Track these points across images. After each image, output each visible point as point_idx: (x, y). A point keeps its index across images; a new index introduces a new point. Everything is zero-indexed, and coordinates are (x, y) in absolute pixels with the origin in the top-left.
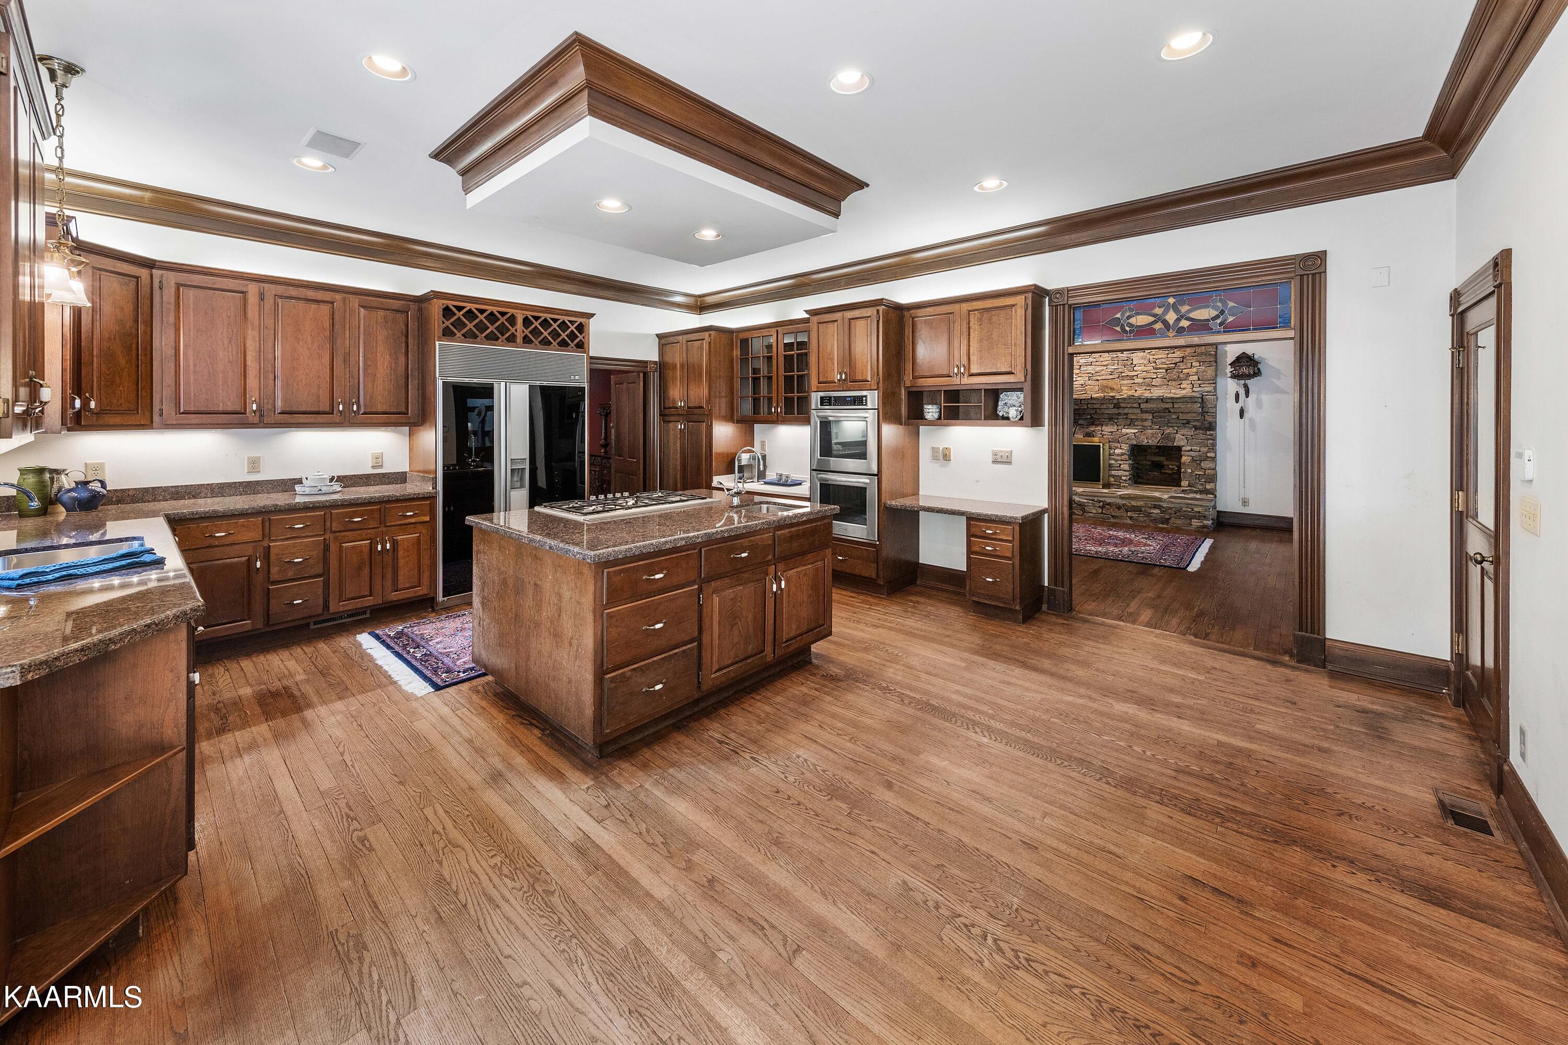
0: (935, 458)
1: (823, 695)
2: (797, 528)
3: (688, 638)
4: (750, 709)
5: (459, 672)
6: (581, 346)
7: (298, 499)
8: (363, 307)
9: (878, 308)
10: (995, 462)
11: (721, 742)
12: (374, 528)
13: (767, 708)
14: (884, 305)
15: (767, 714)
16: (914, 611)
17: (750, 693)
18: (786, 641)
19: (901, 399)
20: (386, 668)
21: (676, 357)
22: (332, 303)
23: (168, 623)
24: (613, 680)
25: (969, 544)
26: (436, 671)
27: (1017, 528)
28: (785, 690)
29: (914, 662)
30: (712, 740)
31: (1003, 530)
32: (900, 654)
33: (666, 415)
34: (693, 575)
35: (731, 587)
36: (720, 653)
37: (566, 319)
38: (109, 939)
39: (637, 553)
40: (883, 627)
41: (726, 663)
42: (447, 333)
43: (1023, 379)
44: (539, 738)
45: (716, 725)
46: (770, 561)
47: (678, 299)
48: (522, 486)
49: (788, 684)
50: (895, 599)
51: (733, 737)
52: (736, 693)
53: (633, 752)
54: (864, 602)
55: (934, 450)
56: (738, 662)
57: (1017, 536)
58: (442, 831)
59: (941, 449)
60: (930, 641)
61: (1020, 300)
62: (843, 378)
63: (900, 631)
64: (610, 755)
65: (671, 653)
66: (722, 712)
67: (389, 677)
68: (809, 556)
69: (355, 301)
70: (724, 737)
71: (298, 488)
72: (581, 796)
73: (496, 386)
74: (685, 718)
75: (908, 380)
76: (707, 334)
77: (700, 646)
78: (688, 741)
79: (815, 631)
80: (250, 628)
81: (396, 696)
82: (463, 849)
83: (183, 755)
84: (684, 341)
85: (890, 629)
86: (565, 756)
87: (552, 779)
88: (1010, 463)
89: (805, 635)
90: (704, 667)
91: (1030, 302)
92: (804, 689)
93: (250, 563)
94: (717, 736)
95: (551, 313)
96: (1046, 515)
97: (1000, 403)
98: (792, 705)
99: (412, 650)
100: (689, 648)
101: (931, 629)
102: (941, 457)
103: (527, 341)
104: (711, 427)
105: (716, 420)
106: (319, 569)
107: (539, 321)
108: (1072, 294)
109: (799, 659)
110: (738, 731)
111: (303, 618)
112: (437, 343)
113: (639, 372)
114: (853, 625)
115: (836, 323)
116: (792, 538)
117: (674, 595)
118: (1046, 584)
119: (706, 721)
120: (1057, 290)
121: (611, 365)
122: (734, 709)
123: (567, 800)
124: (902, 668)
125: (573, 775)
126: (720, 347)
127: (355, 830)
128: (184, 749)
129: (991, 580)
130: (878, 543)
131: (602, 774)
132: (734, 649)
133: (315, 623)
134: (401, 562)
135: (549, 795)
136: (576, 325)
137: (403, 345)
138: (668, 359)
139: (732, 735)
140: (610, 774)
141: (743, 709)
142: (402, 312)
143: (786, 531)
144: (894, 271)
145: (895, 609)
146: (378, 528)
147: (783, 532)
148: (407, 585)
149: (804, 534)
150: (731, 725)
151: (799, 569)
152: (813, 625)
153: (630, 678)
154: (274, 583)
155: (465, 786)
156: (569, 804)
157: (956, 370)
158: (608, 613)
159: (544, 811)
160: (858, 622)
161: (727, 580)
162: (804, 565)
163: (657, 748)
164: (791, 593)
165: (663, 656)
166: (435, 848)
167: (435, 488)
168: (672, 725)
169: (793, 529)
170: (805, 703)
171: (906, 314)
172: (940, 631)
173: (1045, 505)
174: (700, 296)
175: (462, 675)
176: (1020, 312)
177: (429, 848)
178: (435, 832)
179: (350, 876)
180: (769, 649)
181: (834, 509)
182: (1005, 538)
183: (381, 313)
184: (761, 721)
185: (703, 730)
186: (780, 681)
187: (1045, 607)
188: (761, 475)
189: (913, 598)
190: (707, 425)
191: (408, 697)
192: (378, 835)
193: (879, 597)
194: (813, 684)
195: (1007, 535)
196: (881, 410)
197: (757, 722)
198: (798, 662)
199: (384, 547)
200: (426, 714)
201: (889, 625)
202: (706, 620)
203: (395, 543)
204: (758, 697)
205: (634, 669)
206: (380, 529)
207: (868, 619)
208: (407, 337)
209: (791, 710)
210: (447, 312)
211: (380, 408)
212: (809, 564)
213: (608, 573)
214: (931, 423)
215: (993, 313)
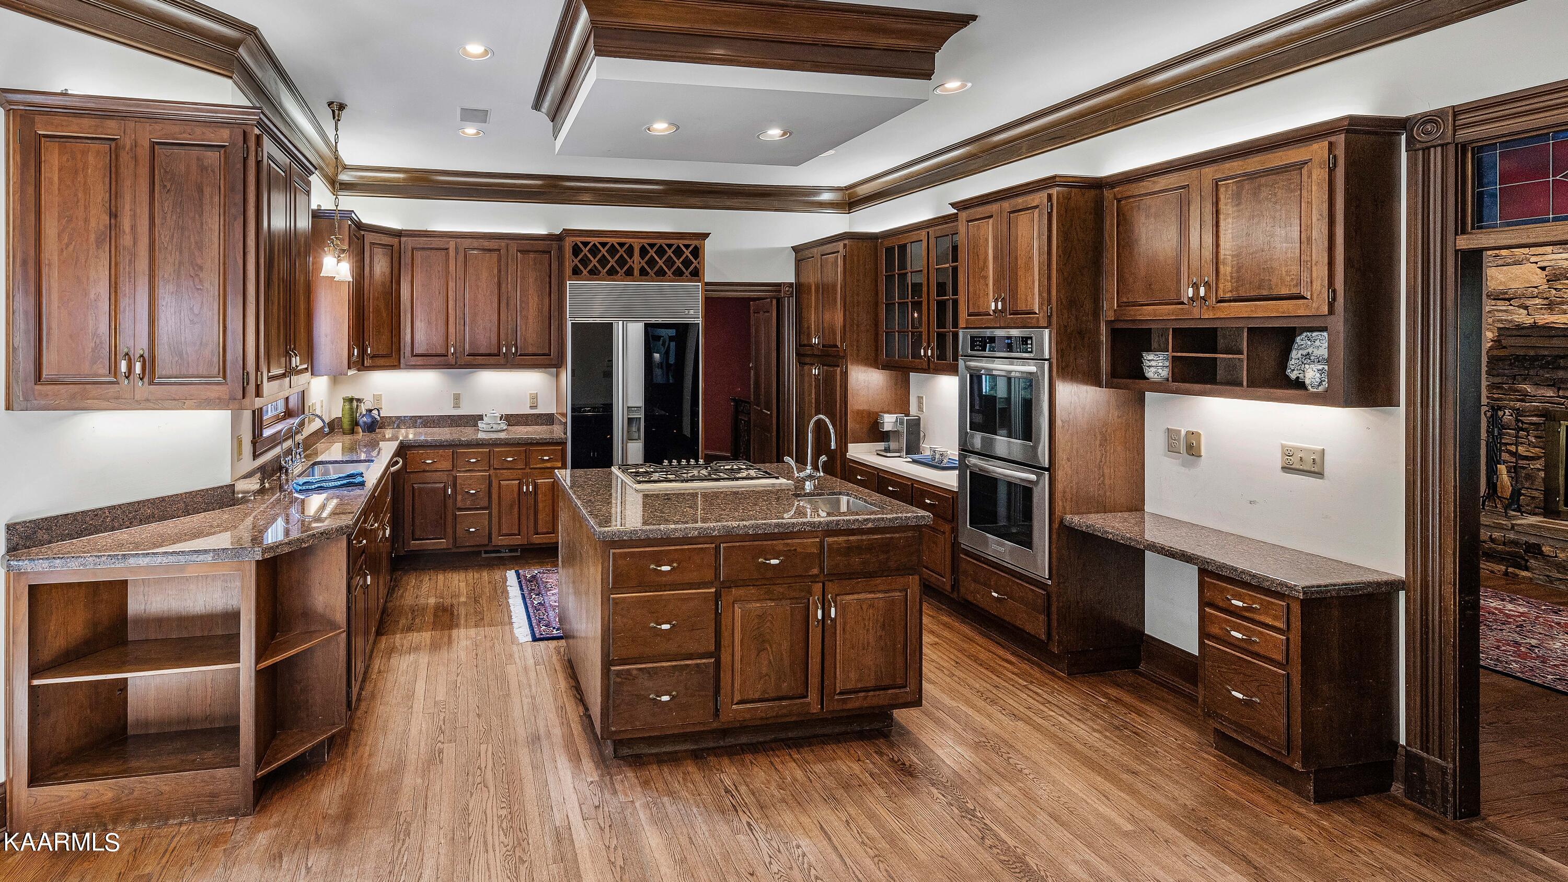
0: (1172, 448)
1: (875, 785)
2: (859, 537)
3: (702, 650)
4: (779, 767)
5: (554, 628)
6: (696, 274)
7: (481, 435)
8: (520, 251)
9: (1050, 191)
10: (1287, 469)
11: (727, 791)
12: (522, 469)
13: (799, 774)
14: (1058, 186)
15: (795, 780)
16: (1100, 712)
17: (790, 747)
18: (841, 693)
19: (1099, 342)
20: (512, 608)
21: (811, 278)
22: (499, 250)
23: (333, 533)
24: (618, 673)
25: (1202, 617)
26: (540, 622)
27: (1296, 609)
28: (833, 759)
29: (1043, 791)
30: (720, 785)
31: (1266, 607)
32: (1027, 771)
33: (804, 355)
34: (709, 575)
35: (758, 600)
36: (743, 683)
37: (681, 243)
38: (306, 752)
39: (643, 537)
40: (1028, 721)
41: (751, 697)
42: (576, 272)
43: (1325, 310)
44: (580, 716)
45: (734, 769)
46: (816, 576)
47: (826, 197)
48: (639, 438)
49: (840, 753)
50: (1078, 685)
51: (742, 791)
52: (775, 741)
53: (644, 764)
54: (1022, 675)
55: (1171, 434)
56: (767, 700)
57: (1296, 624)
58: (483, 769)
59: (1183, 433)
60: (1093, 770)
61: (1319, 149)
62: (1000, 308)
63: (1053, 737)
64: (623, 758)
65: (682, 663)
66: (748, 757)
67: (510, 617)
68: (879, 581)
69: (514, 246)
70: (733, 787)
71: (480, 424)
72: (584, 787)
73: (615, 326)
74: (708, 749)
75: (1109, 307)
76: (841, 244)
77: (718, 663)
78: (697, 776)
79: (890, 691)
80: (445, 547)
81: (507, 637)
82: (489, 792)
83: (344, 635)
84: (819, 255)
85: (1038, 728)
86: (590, 743)
87: (570, 760)
88: (1319, 474)
89: (871, 693)
90: (722, 691)
91: (1340, 152)
92: (856, 767)
93: (445, 489)
94: (728, 782)
95: (666, 239)
96: (1402, 594)
97: (1295, 354)
98: (830, 782)
99: (534, 596)
100: (704, 664)
101: (1109, 750)
102: (1183, 449)
103: (643, 272)
104: (845, 375)
105: (852, 364)
106: (485, 503)
107: (655, 249)
108: (1463, 119)
109: (873, 726)
110: (751, 786)
111: (477, 546)
112: (568, 282)
113: (772, 298)
114: (981, 703)
115: (991, 221)
116: (849, 550)
117: (686, 594)
118: (1403, 741)
119: (726, 761)
120: (1425, 115)
121: (737, 291)
122: (761, 759)
123: (572, 786)
124: (1015, 792)
125: (588, 765)
126: (858, 261)
127: (439, 741)
128: (344, 631)
129: (1240, 696)
130: (1050, 582)
131: (609, 773)
132: (762, 682)
133: (486, 552)
134: (541, 505)
135: (561, 773)
136: (691, 249)
137: (548, 286)
138: (803, 280)
139: (743, 789)
140: (614, 778)
141: (772, 763)
142: (544, 252)
143: (841, 539)
144: (1103, 118)
145: (1070, 699)
146: (524, 469)
147: (836, 539)
148: (545, 530)
149: (870, 548)
150: (748, 775)
151: (862, 596)
152: (886, 682)
153: (635, 678)
154: (460, 509)
155: (513, 737)
156: (572, 790)
157: (1190, 292)
158: (613, 599)
159: (551, 786)
160: (993, 702)
161: (753, 590)
162: (870, 592)
163: (666, 770)
164: (848, 628)
165: (674, 663)
166: (474, 781)
167: (565, 433)
168: (693, 751)
169: (851, 538)
170: (847, 787)
171: (1108, 194)
172: (1125, 759)
173: (1398, 571)
174: (847, 188)
175: (555, 632)
176: (1319, 175)
177: (470, 778)
178: (479, 768)
179: (423, 777)
180: (813, 697)
181: (923, 517)
182: (1269, 621)
183: (532, 255)
184: (784, 786)
185: (718, 770)
186: (834, 747)
187: (1397, 789)
188: (913, 448)
189: (1113, 692)
190: (841, 371)
191: (514, 640)
192: (449, 750)
193: (1053, 674)
194: (871, 766)
195: (1276, 618)
196: (1054, 361)
197: (778, 785)
198: (871, 730)
199: (528, 488)
200: (517, 660)
201: (1040, 721)
202: (726, 634)
203: (536, 486)
204: (796, 756)
205: (640, 669)
206: (526, 471)
207: (1011, 702)
208: (550, 277)
209: (825, 787)
210: (576, 250)
211: (531, 350)
212: (879, 592)
213: (614, 554)
214: (1159, 387)
215: (1263, 180)
